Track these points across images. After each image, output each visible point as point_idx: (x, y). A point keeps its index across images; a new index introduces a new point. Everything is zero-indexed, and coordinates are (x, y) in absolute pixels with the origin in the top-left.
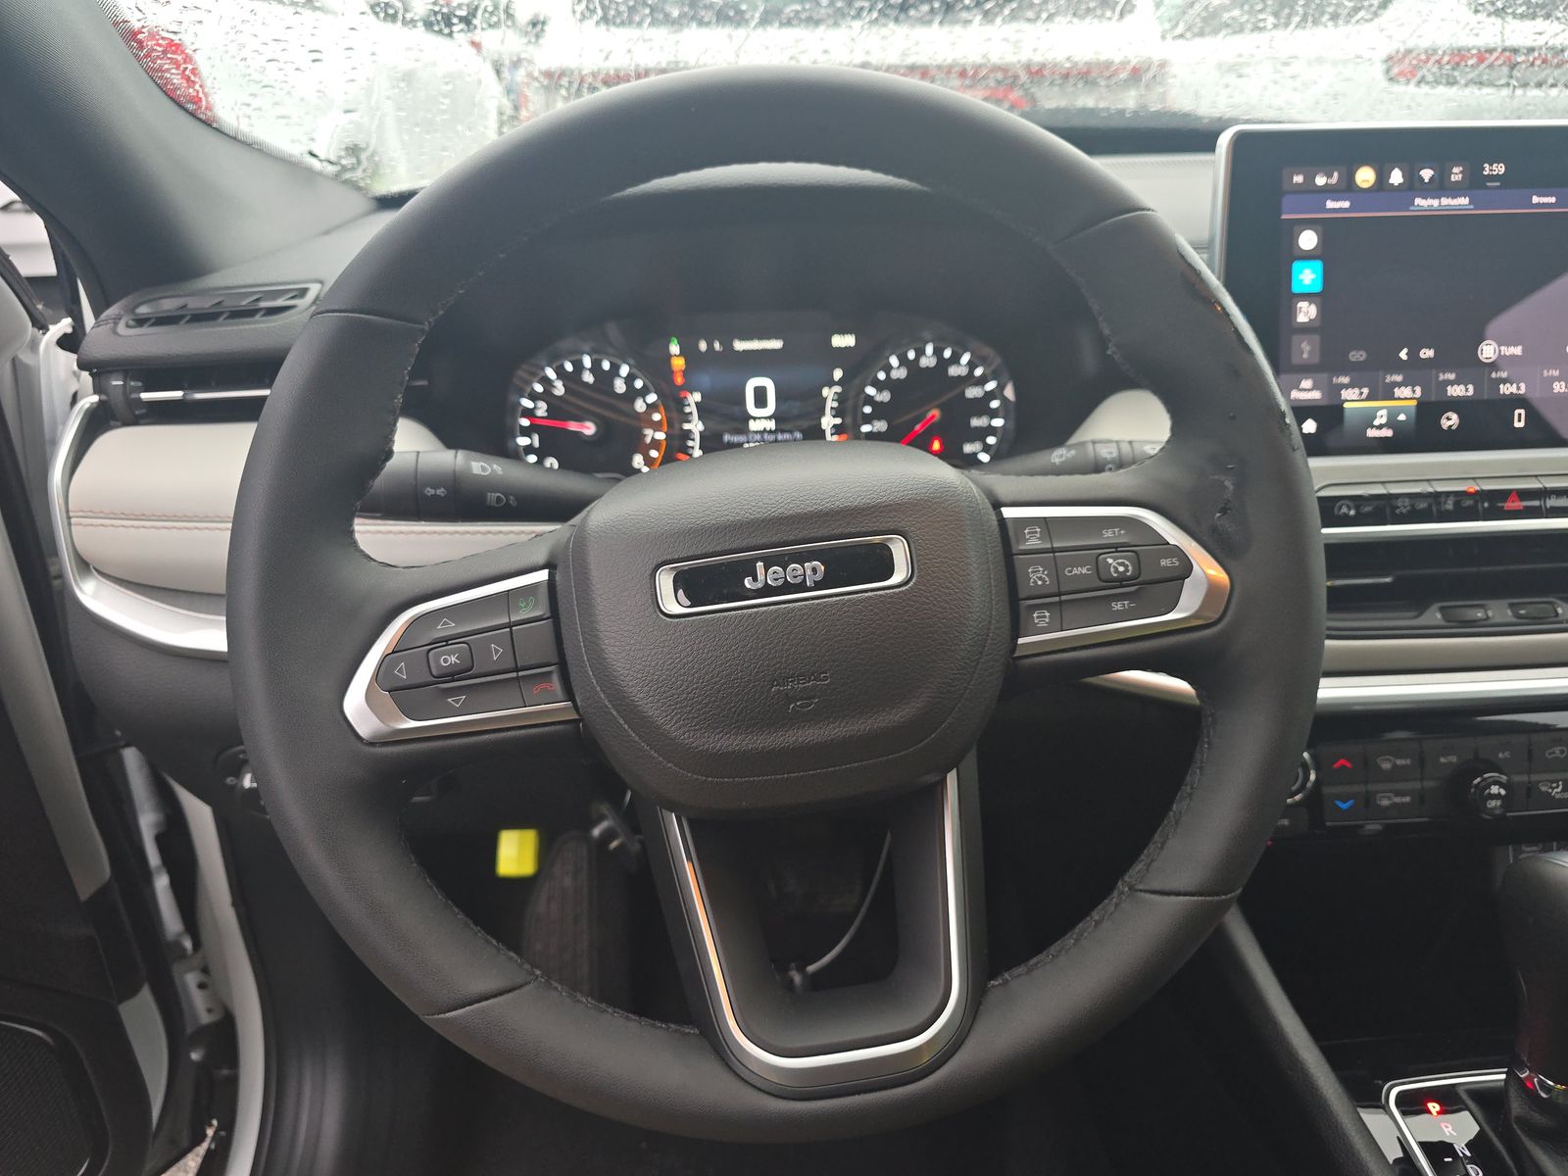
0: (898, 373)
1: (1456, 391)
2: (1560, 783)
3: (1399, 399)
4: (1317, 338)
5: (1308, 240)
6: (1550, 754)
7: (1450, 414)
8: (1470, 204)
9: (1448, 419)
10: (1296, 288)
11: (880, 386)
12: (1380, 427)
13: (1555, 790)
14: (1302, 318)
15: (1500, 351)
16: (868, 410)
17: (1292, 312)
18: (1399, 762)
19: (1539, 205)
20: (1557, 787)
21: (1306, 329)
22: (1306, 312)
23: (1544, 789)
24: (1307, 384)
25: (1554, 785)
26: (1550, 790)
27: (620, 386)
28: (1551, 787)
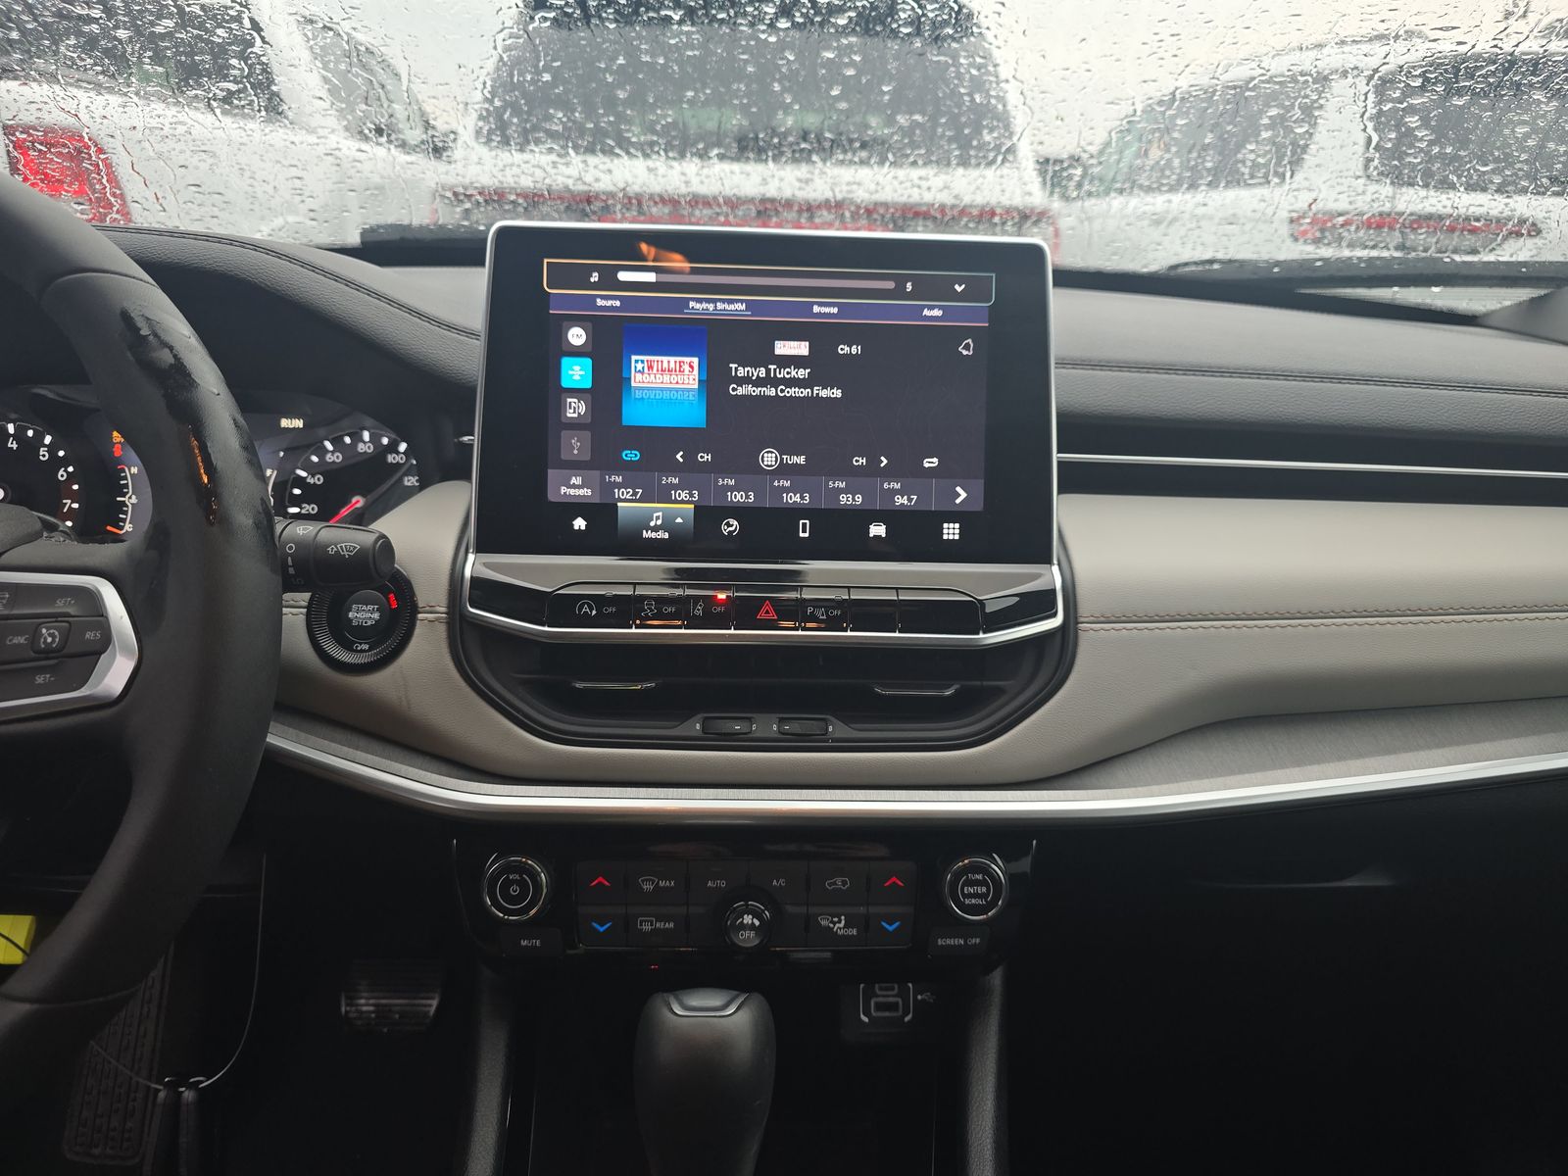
0: (334, 458)
1: (738, 497)
2: (843, 917)
3: (676, 502)
4: (587, 434)
5: (577, 336)
6: (830, 885)
7: (732, 521)
8: (746, 310)
9: (729, 525)
10: (565, 383)
11: (312, 469)
12: (655, 529)
13: (837, 925)
14: (570, 414)
15: (782, 459)
16: (297, 491)
17: (560, 408)
18: (662, 884)
19: (820, 315)
20: (840, 922)
21: (575, 425)
22: (575, 409)
23: (824, 923)
24: (576, 480)
25: (836, 919)
26: (831, 925)
27: (44, 454)
28: (832, 922)
